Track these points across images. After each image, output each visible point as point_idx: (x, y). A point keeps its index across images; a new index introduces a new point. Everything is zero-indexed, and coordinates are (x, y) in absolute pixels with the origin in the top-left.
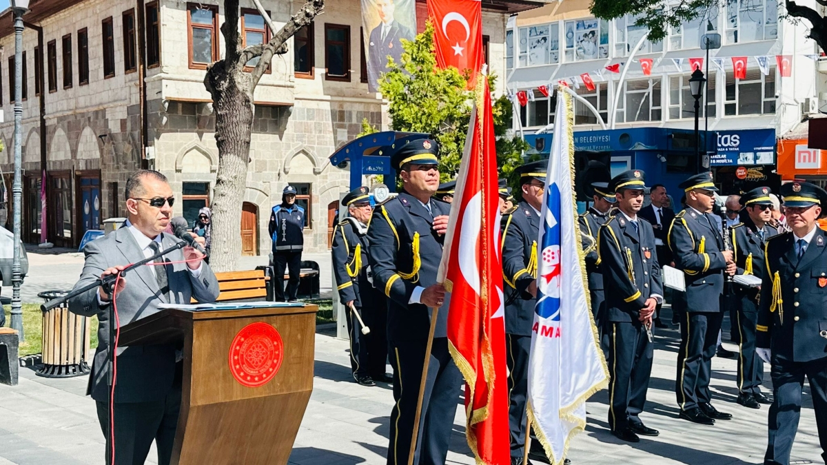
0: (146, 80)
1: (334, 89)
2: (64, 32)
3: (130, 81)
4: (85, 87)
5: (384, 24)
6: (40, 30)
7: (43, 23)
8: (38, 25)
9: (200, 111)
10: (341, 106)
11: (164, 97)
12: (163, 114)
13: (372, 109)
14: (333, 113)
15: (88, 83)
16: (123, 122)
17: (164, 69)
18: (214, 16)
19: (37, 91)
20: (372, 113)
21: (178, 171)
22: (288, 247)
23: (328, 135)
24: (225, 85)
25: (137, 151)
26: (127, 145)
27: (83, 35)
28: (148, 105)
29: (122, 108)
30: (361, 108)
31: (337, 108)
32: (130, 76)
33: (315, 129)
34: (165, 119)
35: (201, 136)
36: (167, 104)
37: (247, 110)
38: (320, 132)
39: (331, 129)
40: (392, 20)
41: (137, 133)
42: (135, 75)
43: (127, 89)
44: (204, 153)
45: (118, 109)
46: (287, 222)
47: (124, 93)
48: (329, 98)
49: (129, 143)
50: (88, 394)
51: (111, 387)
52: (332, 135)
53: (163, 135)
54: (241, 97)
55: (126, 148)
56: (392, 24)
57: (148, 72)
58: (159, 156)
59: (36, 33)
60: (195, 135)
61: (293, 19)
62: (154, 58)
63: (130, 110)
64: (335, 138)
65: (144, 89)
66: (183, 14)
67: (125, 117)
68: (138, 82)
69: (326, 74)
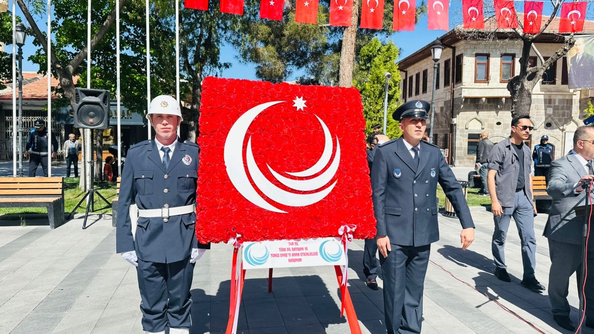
0: (454, 89)
1: (546, 88)
2: (417, 72)
3: (446, 90)
4: (425, 94)
5: (578, 54)
6: (406, 72)
7: (408, 69)
8: (405, 70)
9: (478, 102)
10: (550, 97)
11: (462, 96)
12: (461, 104)
13: (567, 98)
14: (545, 100)
15: (426, 92)
16: (442, 108)
17: (463, 84)
18: (488, 58)
19: (403, 97)
20: (567, 100)
21: (467, 129)
22: (544, 166)
23: (542, 111)
24: (519, 87)
25: (448, 120)
26: (443, 118)
27: (425, 72)
28: (454, 100)
29: (441, 102)
30: (561, 97)
31: (547, 98)
32: (446, 88)
33: (535, 108)
34: (462, 106)
35: (478, 113)
36: (464, 99)
37: (529, 99)
38: (538, 109)
39: (544, 108)
40: (583, 52)
41: (448, 113)
42: (449, 87)
43: (445, 94)
44: (479, 121)
45: (440, 103)
46: (543, 153)
47: (443, 96)
48: (543, 93)
49: (444, 117)
50: (543, 235)
51: (586, 237)
52: (544, 111)
53: (461, 113)
54: (526, 92)
55: (443, 119)
56: (583, 54)
57: (455, 86)
58: (459, 122)
59: (404, 73)
60: (475, 112)
61: (556, 53)
62: (459, 79)
63: (446, 103)
64: (546, 113)
65: (453, 93)
66: (473, 59)
67: (443, 106)
68: (450, 90)
69: (542, 81)
